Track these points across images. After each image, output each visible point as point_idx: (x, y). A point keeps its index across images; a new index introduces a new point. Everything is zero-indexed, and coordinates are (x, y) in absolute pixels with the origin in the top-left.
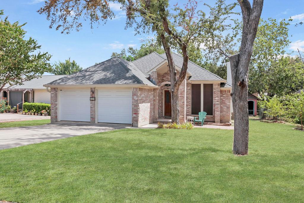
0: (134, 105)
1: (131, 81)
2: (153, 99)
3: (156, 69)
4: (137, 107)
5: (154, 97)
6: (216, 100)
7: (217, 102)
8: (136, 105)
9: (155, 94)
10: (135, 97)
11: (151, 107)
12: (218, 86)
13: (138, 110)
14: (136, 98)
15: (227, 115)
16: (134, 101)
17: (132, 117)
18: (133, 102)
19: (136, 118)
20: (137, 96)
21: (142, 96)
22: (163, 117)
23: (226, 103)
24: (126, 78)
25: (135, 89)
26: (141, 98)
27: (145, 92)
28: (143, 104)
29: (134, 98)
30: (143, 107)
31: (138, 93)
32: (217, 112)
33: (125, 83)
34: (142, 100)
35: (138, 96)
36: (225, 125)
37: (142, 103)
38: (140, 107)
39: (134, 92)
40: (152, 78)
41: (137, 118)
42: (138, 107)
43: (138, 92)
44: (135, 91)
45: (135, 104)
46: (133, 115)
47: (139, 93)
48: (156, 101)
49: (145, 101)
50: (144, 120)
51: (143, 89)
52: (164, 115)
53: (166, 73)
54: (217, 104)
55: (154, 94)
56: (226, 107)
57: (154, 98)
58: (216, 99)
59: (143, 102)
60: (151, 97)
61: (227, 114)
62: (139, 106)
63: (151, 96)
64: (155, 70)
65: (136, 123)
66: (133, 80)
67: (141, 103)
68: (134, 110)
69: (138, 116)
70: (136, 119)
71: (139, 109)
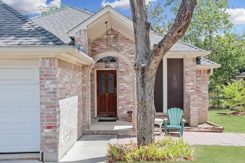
0: (45, 103)
1: (34, 40)
2: (81, 88)
3: (87, 26)
4: (55, 110)
5: (83, 83)
6: (189, 86)
7: (191, 89)
8: (51, 103)
9: (86, 76)
10: (48, 82)
11: (79, 104)
12: (193, 62)
13: (58, 116)
14: (53, 86)
15: (204, 111)
16: (44, 93)
17: (41, 137)
18: (41, 96)
19: (51, 138)
20: (53, 79)
21: (64, 79)
22: (95, 118)
23: (201, 91)
24: (20, 34)
25: (47, 62)
26: (62, 86)
27: (69, 71)
28: (66, 100)
29: (46, 87)
30: (67, 106)
31: (57, 72)
32: (194, 106)
33: (19, 45)
34: (64, 89)
35: (55, 79)
36: (215, 131)
37: (65, 98)
38: (61, 107)
39: (45, 71)
40: (79, 43)
41: (56, 138)
42: (57, 109)
43: (55, 69)
44: (47, 65)
45: (49, 101)
46: (42, 131)
47: (59, 73)
48: (88, 91)
49: (69, 91)
50: (68, 137)
51: (66, 62)
52: (96, 115)
53: (99, 39)
54: (192, 93)
55: (83, 76)
56: (202, 97)
57: (84, 85)
58: (190, 84)
59: (66, 94)
60: (78, 83)
61: (203, 109)
62: (58, 106)
63: (79, 81)
64: (83, 27)
65: (52, 151)
66: (41, 38)
67: (62, 98)
68: (47, 117)
69: (58, 133)
70: (53, 141)
71: (59, 112)
